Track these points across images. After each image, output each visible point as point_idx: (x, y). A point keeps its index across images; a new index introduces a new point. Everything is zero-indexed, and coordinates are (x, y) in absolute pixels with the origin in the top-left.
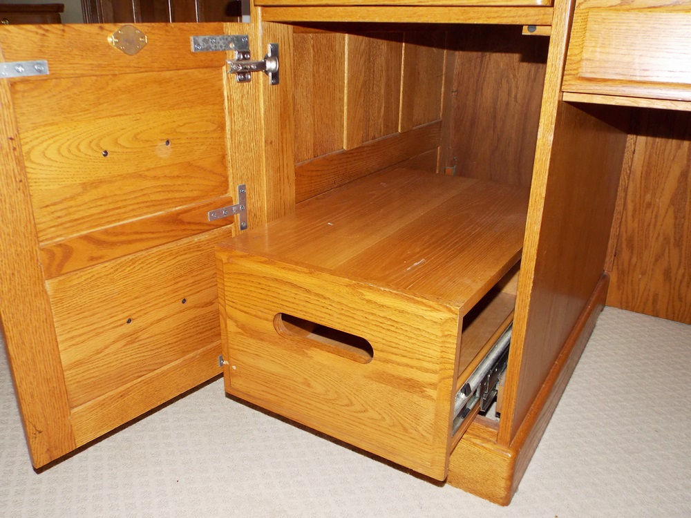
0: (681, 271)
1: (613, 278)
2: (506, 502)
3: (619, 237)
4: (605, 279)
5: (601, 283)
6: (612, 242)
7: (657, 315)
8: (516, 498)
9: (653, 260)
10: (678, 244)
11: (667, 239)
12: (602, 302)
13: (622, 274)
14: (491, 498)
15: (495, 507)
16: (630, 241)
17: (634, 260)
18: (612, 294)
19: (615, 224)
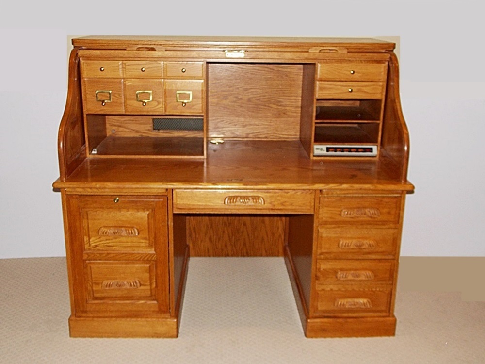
0: (215, 237)
1: (191, 245)
2: (177, 336)
3: (190, 229)
4: (188, 246)
5: (187, 249)
6: (187, 231)
7: (209, 256)
8: (179, 335)
9: (204, 235)
10: (212, 227)
11: (207, 226)
12: (189, 256)
13: (194, 243)
14: (172, 337)
15: (174, 339)
16: (194, 228)
17: (197, 236)
18: (192, 252)
19: (187, 224)
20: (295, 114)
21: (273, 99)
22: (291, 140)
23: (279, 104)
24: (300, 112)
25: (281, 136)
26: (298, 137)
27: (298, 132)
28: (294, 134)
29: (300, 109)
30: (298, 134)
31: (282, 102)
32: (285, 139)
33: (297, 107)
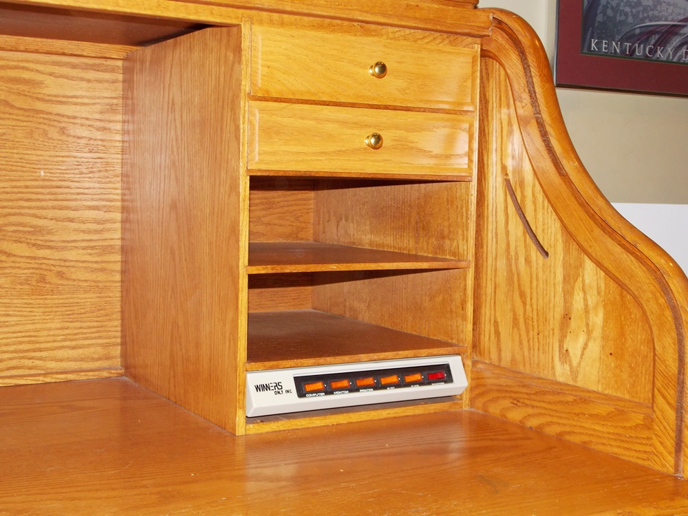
20: (101, 277)
21: (13, 219)
22: (91, 376)
23: (39, 239)
24: (118, 267)
25: (52, 365)
26: (118, 362)
27: (114, 345)
28: (101, 352)
29: (118, 257)
30: (117, 351)
31: (49, 232)
32: (70, 377)
33: (107, 250)
